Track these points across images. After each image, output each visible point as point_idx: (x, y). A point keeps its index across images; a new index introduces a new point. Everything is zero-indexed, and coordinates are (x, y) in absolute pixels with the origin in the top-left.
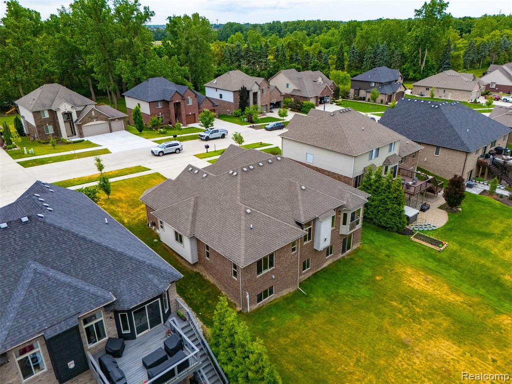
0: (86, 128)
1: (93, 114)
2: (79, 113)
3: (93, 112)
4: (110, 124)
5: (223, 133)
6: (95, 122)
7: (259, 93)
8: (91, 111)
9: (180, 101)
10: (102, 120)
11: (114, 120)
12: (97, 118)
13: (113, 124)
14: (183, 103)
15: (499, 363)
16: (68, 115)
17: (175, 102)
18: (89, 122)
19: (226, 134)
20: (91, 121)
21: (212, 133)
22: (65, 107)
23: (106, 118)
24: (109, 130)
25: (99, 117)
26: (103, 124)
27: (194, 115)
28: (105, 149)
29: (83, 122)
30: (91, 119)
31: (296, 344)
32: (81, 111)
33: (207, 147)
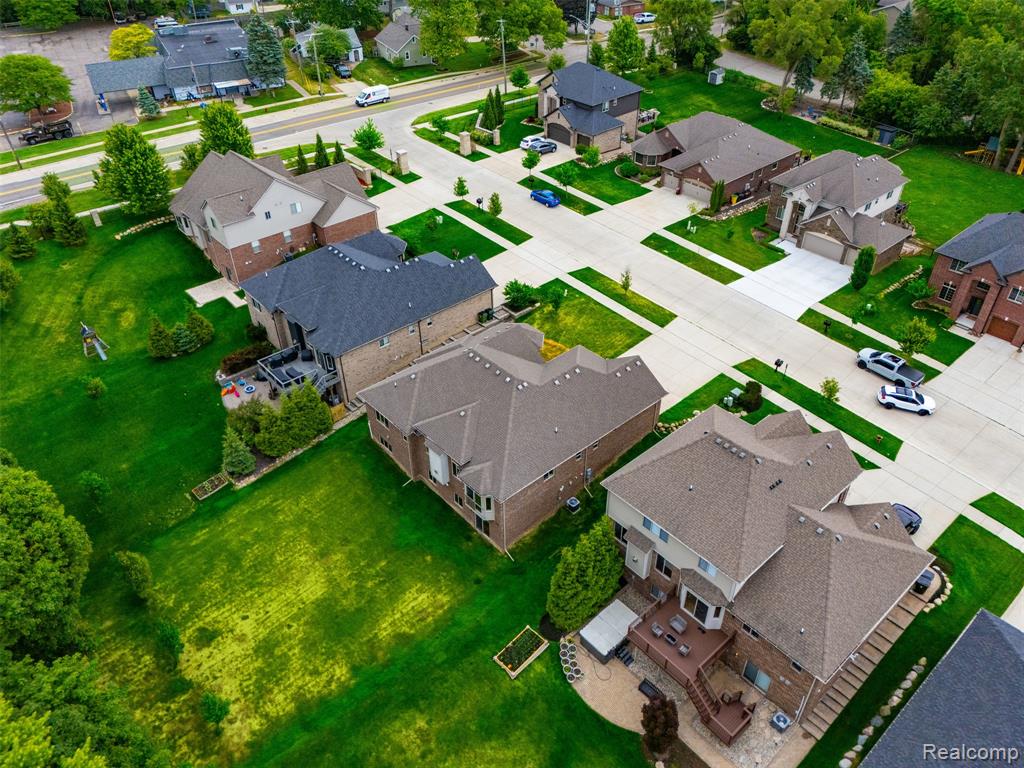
0: (812, 236)
1: (828, 224)
2: (820, 210)
3: (829, 221)
4: (845, 251)
5: (903, 378)
6: (825, 236)
8: (829, 217)
10: (836, 238)
11: (856, 248)
12: (830, 233)
13: (852, 253)
14: (996, 292)
16: (799, 208)
17: (977, 278)
18: (816, 231)
20: (820, 232)
21: (878, 362)
22: (800, 195)
23: (843, 239)
24: (840, 256)
25: (834, 231)
26: (836, 246)
27: (1018, 327)
28: (739, 276)
29: (808, 227)
30: (822, 228)
31: (332, 470)
32: (827, 210)
33: (778, 363)
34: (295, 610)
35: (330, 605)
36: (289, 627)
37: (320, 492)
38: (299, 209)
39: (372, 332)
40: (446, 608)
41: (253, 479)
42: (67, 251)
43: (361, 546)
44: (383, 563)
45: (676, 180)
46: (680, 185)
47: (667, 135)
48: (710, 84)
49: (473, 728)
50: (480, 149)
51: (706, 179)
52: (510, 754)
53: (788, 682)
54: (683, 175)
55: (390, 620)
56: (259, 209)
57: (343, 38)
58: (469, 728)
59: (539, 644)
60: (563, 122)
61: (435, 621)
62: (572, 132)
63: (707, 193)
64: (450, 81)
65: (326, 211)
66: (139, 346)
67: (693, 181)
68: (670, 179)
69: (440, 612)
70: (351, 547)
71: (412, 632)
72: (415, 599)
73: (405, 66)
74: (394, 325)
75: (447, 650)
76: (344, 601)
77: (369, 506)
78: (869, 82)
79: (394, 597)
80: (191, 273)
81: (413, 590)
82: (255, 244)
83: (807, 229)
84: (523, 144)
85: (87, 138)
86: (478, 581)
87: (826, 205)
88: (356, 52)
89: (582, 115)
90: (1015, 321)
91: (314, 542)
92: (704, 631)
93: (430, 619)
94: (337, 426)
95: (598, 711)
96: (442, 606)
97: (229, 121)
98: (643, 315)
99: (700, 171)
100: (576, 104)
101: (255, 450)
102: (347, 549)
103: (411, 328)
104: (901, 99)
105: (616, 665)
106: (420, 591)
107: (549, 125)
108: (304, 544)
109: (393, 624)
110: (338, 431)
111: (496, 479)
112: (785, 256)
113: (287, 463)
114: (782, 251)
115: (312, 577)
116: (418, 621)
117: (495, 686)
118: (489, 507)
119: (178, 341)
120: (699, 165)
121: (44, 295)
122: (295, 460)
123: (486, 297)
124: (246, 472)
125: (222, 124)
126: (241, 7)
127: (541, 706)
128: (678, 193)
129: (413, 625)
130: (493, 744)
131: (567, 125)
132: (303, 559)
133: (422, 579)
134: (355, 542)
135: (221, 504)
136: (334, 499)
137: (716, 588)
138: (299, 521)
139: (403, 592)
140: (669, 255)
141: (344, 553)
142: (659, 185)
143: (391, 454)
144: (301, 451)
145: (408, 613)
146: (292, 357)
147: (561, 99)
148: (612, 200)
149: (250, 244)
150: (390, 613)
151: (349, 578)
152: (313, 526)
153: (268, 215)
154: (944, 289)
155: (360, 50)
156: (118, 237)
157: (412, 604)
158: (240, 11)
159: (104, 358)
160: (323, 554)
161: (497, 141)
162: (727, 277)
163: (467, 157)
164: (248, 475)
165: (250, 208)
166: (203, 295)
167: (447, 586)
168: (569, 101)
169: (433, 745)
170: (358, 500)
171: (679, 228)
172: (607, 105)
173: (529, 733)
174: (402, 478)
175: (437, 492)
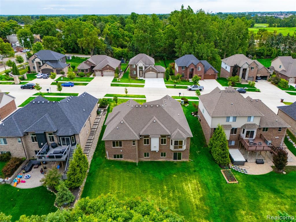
0: (147, 74)
1: (151, 69)
2: (145, 67)
3: (151, 68)
4: (157, 74)
5: (201, 88)
6: (151, 73)
7: (248, 70)
8: (150, 67)
9: (193, 68)
10: (154, 72)
11: (159, 73)
12: (152, 71)
13: (159, 74)
14: (195, 69)
16: (141, 68)
17: (191, 68)
19: (202, 89)
20: (149, 72)
21: (194, 87)
22: (140, 64)
23: (156, 72)
24: (156, 77)
26: (154, 74)
28: (143, 85)
31: (108, 176)
32: (147, 67)
33: (180, 94)
37: (114, 184)
40: (198, 183)
43: (151, 188)
44: (165, 187)
45: (100, 73)
46: (102, 74)
47: (88, 63)
48: (68, 60)
49: (252, 201)
50: (22, 81)
51: (111, 69)
52: (266, 198)
53: (278, 137)
55: (192, 198)
58: (252, 202)
60: (49, 67)
61: (202, 188)
62: (53, 69)
63: (113, 73)
67: (106, 71)
68: (98, 73)
69: (199, 185)
70: (149, 191)
71: (202, 195)
72: (189, 187)
75: (216, 191)
76: (172, 205)
77: (136, 177)
79: (183, 192)
81: (184, 186)
83: (145, 73)
86: (195, 171)
89: (55, 64)
90: (200, 75)
92: (254, 140)
93: (200, 189)
96: (197, 183)
98: (137, 97)
99: (108, 67)
100: (49, 61)
104: (122, 52)
106: (187, 185)
109: (194, 198)
112: (145, 81)
113: (85, 186)
114: (143, 80)
116: (198, 192)
117: (239, 188)
118: (185, 144)
120: (108, 65)
122: (86, 184)
127: (252, 183)
129: (199, 194)
131: (51, 68)
133: (182, 181)
134: (148, 189)
136: (122, 183)
139: (183, 189)
141: (149, 194)
142: (94, 75)
144: (85, 180)
145: (193, 192)
147: (42, 61)
148: (88, 81)
150: (189, 196)
151: (163, 199)
157: (190, 189)
161: (26, 78)
163: (19, 84)
164: (74, 201)
167: (190, 178)
169: (254, 214)
170: (130, 178)
171: (115, 81)
173: (260, 191)
174: (134, 164)
175: (150, 160)
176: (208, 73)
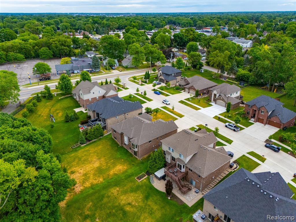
0: (218, 102)
3: (222, 97)
4: (226, 104)
5: (235, 129)
6: (221, 101)
9: (256, 109)
14: (258, 112)
15: (90, 172)
16: (215, 95)
17: (253, 109)
21: (229, 125)
22: (215, 92)
23: (225, 102)
24: (225, 106)
25: (223, 100)
26: (224, 103)
27: (263, 120)
28: (200, 109)
29: (217, 99)
30: (220, 99)
31: (103, 143)
33: (206, 125)
34: (92, 168)
35: (100, 168)
36: (91, 171)
37: (100, 147)
38: (101, 92)
39: (114, 115)
41: (85, 145)
42: (48, 100)
43: (108, 157)
44: (112, 161)
45: (188, 90)
46: (189, 91)
48: (200, 72)
49: (129, 190)
50: (143, 83)
51: (194, 89)
52: (137, 195)
53: (198, 181)
54: (189, 89)
55: (113, 171)
56: (92, 91)
57: (114, 61)
59: (145, 176)
60: (163, 78)
62: (165, 80)
63: (195, 93)
64: (138, 70)
65: (106, 93)
66: (62, 119)
67: (192, 90)
68: (187, 90)
69: (124, 170)
70: (105, 157)
71: (118, 173)
72: (119, 167)
73: (128, 67)
74: (119, 114)
75: (125, 177)
76: (103, 167)
77: (110, 150)
78: (237, 72)
79: (114, 167)
80: (75, 106)
82: (90, 99)
84: (153, 83)
85: (54, 80)
86: (133, 165)
87: (221, 94)
88: (117, 64)
89: (167, 76)
90: (263, 118)
91: (98, 156)
92: (181, 172)
93: (122, 171)
94: (105, 135)
95: (157, 188)
96: (125, 169)
97: (87, 75)
98: (177, 115)
99: (193, 87)
100: (166, 74)
101: (86, 139)
102: (104, 158)
103: (123, 115)
104: (245, 75)
105: (162, 181)
106: (120, 166)
107: (160, 79)
108: (95, 157)
109: (114, 171)
110: (105, 136)
111: (138, 141)
112: (212, 106)
113: (93, 142)
114: (212, 105)
115: (97, 163)
116: (119, 171)
117: (135, 183)
118: (136, 148)
119: (71, 118)
120: (193, 86)
121: (42, 109)
123: (141, 110)
124: (84, 143)
125: (85, 75)
126: (91, 55)
127: (144, 187)
128: (189, 93)
130: (133, 193)
132: (95, 159)
133: (121, 164)
135: (78, 149)
136: (103, 149)
137: (183, 161)
138: (95, 152)
139: (116, 166)
140: (184, 104)
142: (184, 91)
143: (116, 140)
144: (96, 140)
145: (117, 170)
146: (96, 120)
147: (163, 73)
148: (173, 94)
149: (89, 99)
150: (113, 169)
151: (105, 163)
152: (98, 153)
153: (94, 93)
154: (248, 112)
155: (118, 64)
156: (60, 98)
158: (91, 56)
159: (54, 121)
160: (99, 159)
161: (147, 82)
162: (197, 109)
163: (140, 85)
164: (84, 144)
165: (90, 91)
166: (77, 110)
167: (126, 165)
168: (164, 73)
169: (120, 193)
170: (108, 149)
171: (188, 99)
172: (173, 74)
173: (141, 192)
174: (118, 145)
175: (126, 148)
176: (272, 119)
